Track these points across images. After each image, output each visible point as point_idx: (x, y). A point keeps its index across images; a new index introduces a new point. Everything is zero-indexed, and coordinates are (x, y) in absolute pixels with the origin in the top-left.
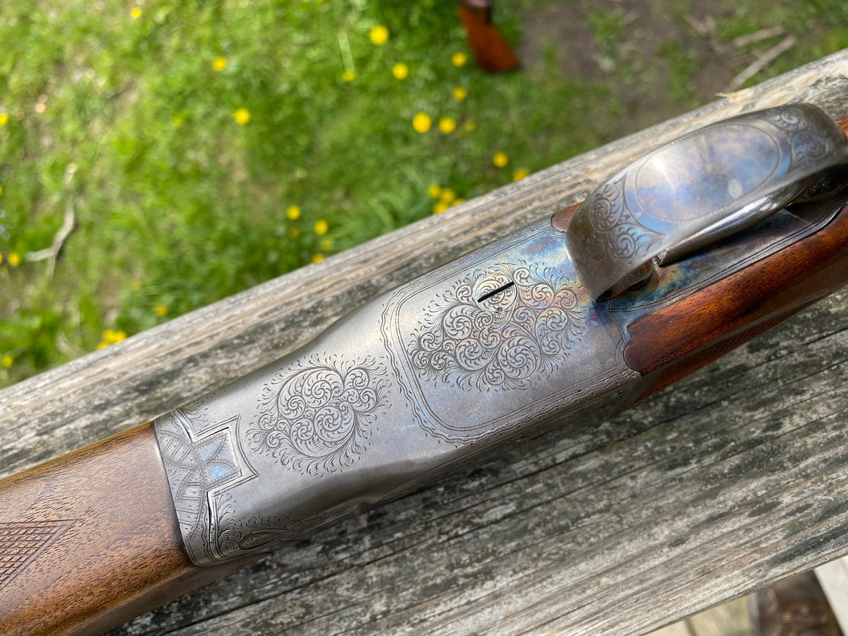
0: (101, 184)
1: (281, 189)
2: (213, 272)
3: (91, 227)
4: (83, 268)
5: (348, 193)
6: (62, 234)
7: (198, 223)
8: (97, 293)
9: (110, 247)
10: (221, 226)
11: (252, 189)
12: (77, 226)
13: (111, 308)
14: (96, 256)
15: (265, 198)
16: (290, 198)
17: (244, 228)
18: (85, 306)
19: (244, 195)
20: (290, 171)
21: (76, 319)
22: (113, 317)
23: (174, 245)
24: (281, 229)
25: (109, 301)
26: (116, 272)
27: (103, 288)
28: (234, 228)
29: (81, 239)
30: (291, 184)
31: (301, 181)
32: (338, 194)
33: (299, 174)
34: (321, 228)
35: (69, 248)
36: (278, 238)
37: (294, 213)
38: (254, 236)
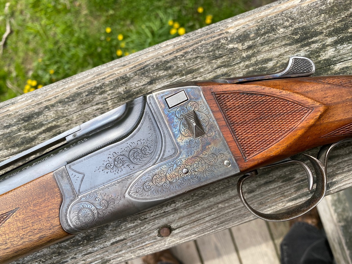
0: (21, 12)
1: (103, 19)
2: (73, 56)
3: (18, 32)
4: (16, 50)
5: (132, 22)
6: (5, 35)
7: (67, 33)
8: (23, 63)
9: (28, 43)
10: (76, 35)
11: (90, 18)
12: (11, 32)
13: (29, 70)
14: (21, 46)
15: (96, 23)
16: (107, 23)
17: (87, 36)
18: (17, 68)
19: (86, 21)
20: (107, 11)
21: (14, 74)
22: (31, 73)
23: (56, 43)
24: (103, 38)
25: (29, 67)
26: (31, 53)
27: (25, 61)
28: (82, 36)
29: (14, 37)
30: (107, 16)
31: (112, 15)
32: (128, 22)
33: (111, 12)
34: (120, 37)
35: (9, 42)
36: (101, 41)
37: (108, 30)
38: (91, 40)
